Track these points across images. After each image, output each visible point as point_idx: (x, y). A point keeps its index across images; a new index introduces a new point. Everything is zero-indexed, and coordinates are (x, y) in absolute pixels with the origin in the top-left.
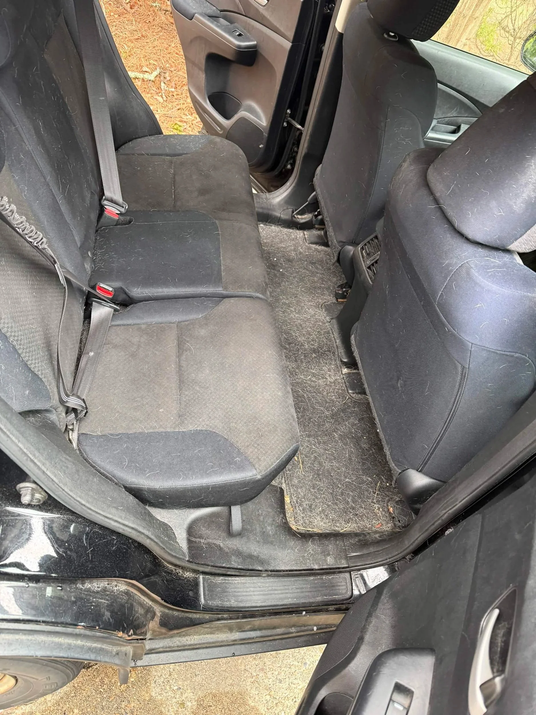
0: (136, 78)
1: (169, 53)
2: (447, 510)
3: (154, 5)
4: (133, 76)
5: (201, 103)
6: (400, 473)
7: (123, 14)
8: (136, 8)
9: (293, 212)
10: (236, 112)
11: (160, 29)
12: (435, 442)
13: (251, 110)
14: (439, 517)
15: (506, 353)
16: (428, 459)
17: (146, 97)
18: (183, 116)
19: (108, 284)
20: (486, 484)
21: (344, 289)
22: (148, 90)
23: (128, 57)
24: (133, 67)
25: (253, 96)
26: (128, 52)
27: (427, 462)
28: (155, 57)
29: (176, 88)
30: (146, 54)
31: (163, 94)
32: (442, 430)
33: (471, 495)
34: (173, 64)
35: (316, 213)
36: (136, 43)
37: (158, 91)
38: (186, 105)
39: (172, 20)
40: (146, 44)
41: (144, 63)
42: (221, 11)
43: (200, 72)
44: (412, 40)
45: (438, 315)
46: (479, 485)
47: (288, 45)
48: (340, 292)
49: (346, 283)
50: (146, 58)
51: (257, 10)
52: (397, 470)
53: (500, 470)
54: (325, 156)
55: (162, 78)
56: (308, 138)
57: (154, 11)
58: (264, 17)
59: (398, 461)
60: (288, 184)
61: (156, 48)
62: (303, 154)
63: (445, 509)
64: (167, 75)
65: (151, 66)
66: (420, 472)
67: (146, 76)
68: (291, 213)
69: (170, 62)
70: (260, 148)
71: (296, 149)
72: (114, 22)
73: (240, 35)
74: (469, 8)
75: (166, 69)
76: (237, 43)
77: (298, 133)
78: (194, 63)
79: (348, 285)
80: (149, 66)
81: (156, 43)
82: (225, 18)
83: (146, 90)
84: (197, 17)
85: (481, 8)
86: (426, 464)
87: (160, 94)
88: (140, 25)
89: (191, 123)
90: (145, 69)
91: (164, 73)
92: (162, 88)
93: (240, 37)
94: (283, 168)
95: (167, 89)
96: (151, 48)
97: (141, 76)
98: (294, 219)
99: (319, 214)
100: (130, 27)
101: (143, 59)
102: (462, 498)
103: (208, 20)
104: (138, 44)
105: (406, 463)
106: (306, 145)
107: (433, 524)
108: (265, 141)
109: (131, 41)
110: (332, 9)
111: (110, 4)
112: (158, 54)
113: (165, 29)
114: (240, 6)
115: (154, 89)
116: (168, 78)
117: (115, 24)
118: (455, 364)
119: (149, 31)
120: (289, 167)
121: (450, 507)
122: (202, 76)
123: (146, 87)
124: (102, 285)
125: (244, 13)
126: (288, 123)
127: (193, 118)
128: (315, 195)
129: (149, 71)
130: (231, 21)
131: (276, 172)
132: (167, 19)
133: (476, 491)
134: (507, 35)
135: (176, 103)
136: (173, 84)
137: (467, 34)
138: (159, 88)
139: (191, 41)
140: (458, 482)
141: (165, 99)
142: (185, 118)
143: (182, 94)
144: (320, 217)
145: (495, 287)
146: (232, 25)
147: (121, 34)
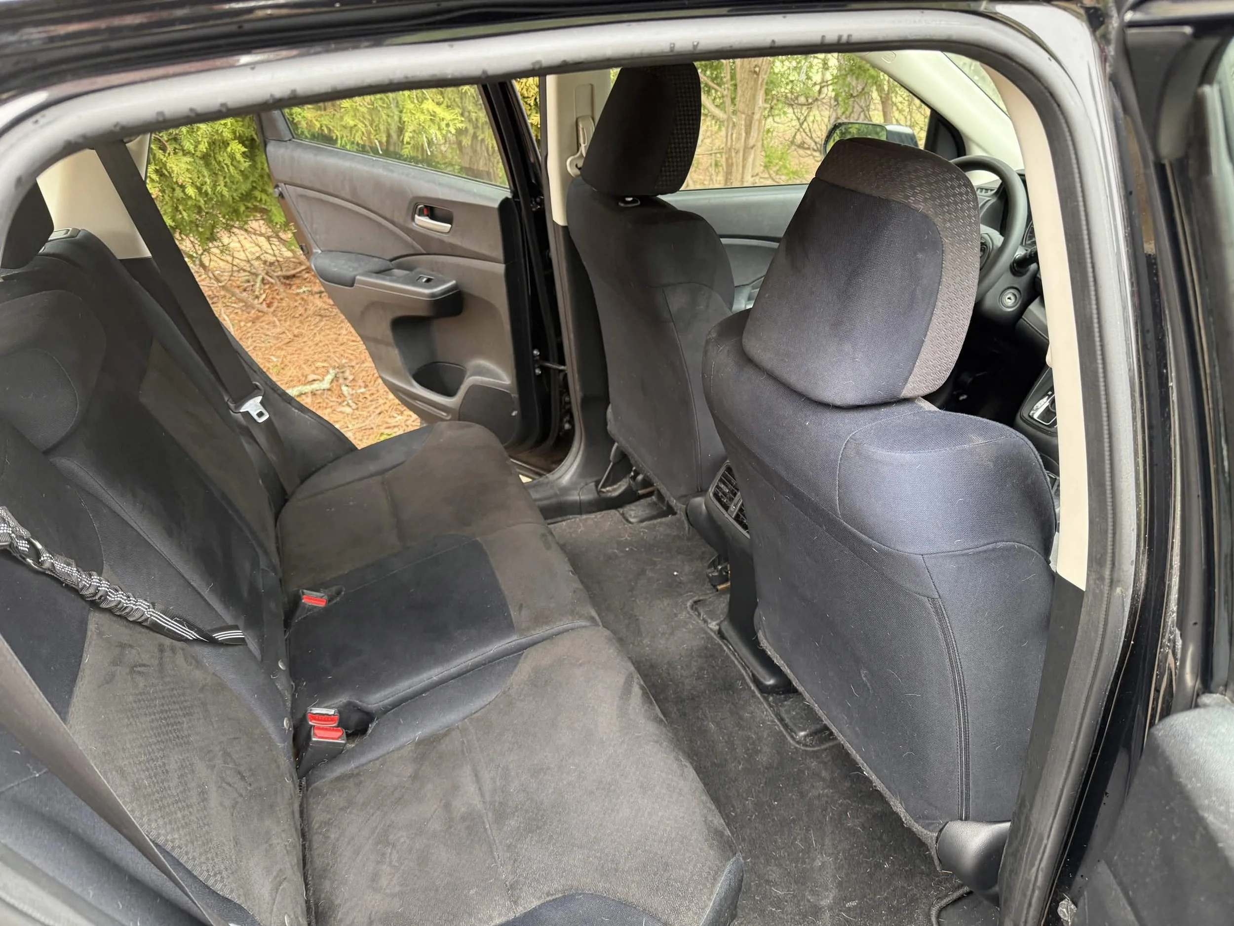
0: (301, 394)
1: (342, 344)
2: (1037, 863)
3: (301, 291)
4: (297, 393)
5: (405, 390)
6: (937, 838)
7: (258, 318)
8: (275, 304)
9: (597, 486)
10: (460, 382)
11: (318, 318)
12: (961, 750)
13: (481, 371)
14: (1031, 886)
15: (980, 549)
16: (968, 789)
17: (325, 414)
18: (389, 420)
19: (325, 705)
20: (1069, 782)
21: (720, 567)
22: (325, 405)
23: (282, 371)
24: (292, 381)
25: (478, 352)
26: (279, 364)
27: (968, 795)
28: (323, 356)
29: (366, 386)
30: (307, 358)
31: (350, 402)
32: (960, 724)
33: (1057, 816)
34: (352, 357)
35: (632, 474)
36: (288, 348)
37: (340, 400)
38: (389, 404)
39: (331, 302)
40: (302, 344)
41: (307, 370)
42: (391, 260)
43: (390, 349)
44: (660, 197)
45: (854, 536)
46: (1059, 791)
47: (500, 268)
48: (716, 574)
49: (719, 557)
50: (309, 363)
51: (441, 241)
52: (928, 835)
53: (1075, 746)
54: (610, 390)
55: (341, 381)
56: (576, 376)
57: (303, 299)
58: (453, 246)
59: (926, 817)
60: (574, 449)
61: (320, 345)
62: (579, 401)
63: (1032, 865)
64: (347, 374)
65: (319, 371)
66: (967, 819)
67: (315, 386)
68: (594, 488)
69: (346, 355)
70: (515, 416)
71: (567, 399)
72: (248, 332)
73: (429, 280)
74: (738, 139)
75: (343, 366)
76: (427, 291)
77: (561, 376)
78: (376, 341)
79: (723, 557)
80: (316, 372)
81: (317, 339)
82: (400, 267)
83: (321, 405)
84: (358, 280)
85: (754, 134)
86: (968, 799)
87: (346, 403)
88: (288, 323)
89: (403, 424)
90: (312, 377)
91: (343, 372)
92: (346, 393)
93: (431, 283)
94: (559, 432)
95: (354, 392)
96: (312, 348)
97: (308, 388)
98: (603, 495)
99: (637, 473)
100: (273, 331)
101: (304, 366)
102: (1048, 829)
103: (377, 278)
104: (290, 350)
105: (938, 813)
106: (578, 387)
107: (1030, 904)
108: (517, 404)
109: (280, 348)
110: (542, 203)
111: (237, 313)
112: (326, 351)
113: (326, 316)
114: (415, 244)
115: (334, 399)
116: (351, 378)
117: (249, 335)
118: (917, 600)
119: (302, 326)
120: (567, 426)
121: (1039, 857)
122: (395, 354)
123: (320, 400)
124: (316, 710)
125: (424, 252)
126: (542, 368)
127: (405, 418)
128: (617, 448)
129: (319, 377)
130: (409, 268)
131: (550, 442)
132: (325, 302)
133: (1061, 804)
134: (809, 152)
135: (374, 406)
136: (360, 383)
137: (750, 171)
138: (341, 395)
139: (363, 313)
140: (1027, 803)
141: (354, 406)
142: (392, 422)
143: (378, 391)
144: (640, 477)
145: (907, 456)
146: (414, 273)
147: (263, 345)
